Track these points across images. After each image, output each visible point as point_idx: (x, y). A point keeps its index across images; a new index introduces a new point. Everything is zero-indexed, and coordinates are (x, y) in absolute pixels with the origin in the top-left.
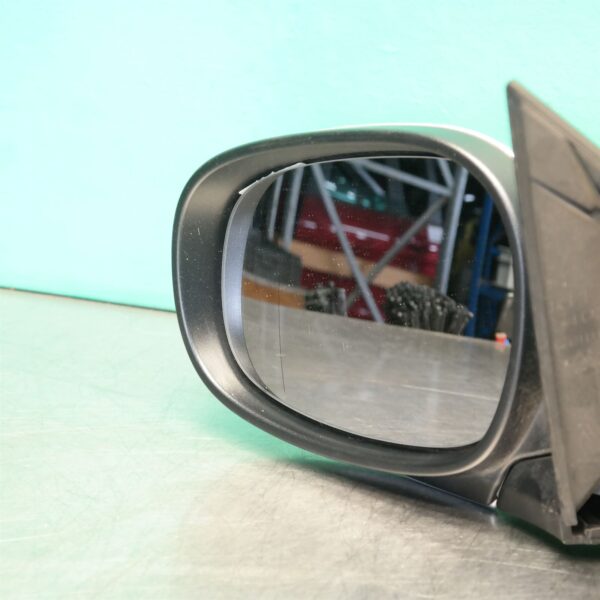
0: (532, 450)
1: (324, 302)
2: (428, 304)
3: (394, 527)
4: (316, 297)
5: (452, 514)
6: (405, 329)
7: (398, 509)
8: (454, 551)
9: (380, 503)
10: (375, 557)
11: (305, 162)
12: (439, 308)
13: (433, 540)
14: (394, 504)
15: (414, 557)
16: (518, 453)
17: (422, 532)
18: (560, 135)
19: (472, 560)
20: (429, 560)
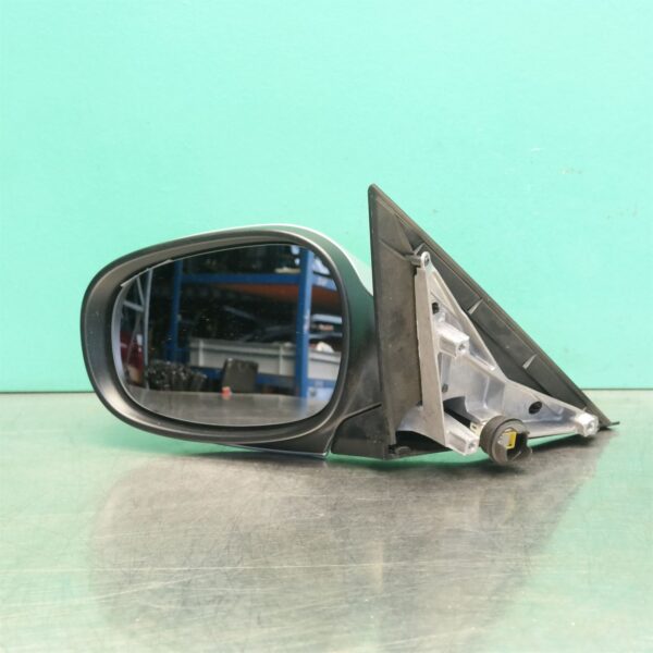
0: (356, 410)
2: (174, 373)
6: (162, 392)
11: (173, 258)
12: (182, 374)
16: (348, 413)
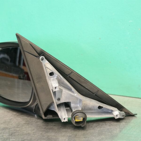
1: (22, 77)
3: (15, 117)
4: (20, 76)
5: (27, 115)
7: (18, 114)
8: (25, 121)
9: (15, 113)
10: (9, 122)
13: (21, 119)
14: (18, 113)
15: (17, 122)
17: (20, 118)
18: (28, 43)
19: (27, 122)
20: (19, 123)
